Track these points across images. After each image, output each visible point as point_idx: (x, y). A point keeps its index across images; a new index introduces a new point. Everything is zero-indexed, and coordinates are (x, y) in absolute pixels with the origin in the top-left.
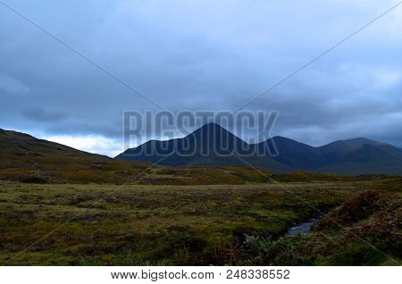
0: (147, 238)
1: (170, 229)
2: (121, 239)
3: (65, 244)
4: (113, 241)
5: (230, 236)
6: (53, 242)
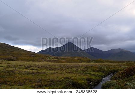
0: (58, 81)
1: (65, 78)
3: (30, 83)
4: (46, 82)
5: (86, 81)
6: (25, 82)
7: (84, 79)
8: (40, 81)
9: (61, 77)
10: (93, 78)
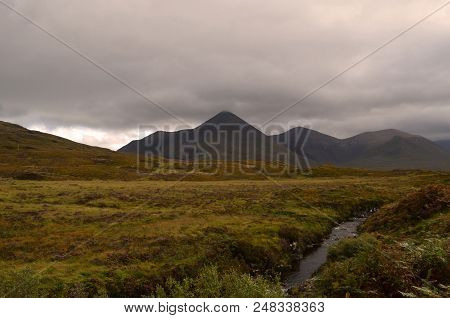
0: (183, 241)
1: (206, 231)
2: (153, 244)
5: (276, 238)
7: (271, 233)
8: (125, 242)
9: (195, 227)
10: (301, 228)
